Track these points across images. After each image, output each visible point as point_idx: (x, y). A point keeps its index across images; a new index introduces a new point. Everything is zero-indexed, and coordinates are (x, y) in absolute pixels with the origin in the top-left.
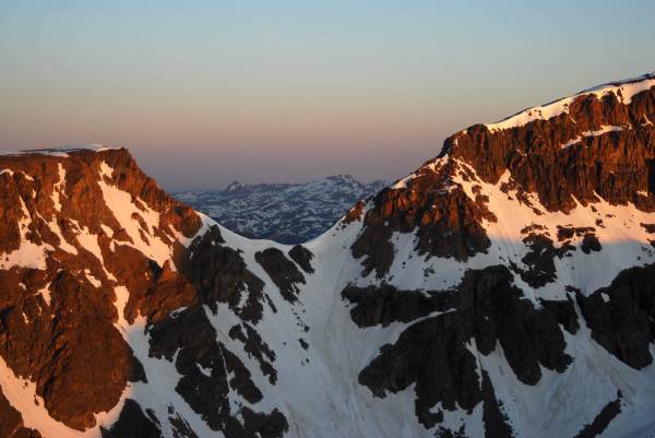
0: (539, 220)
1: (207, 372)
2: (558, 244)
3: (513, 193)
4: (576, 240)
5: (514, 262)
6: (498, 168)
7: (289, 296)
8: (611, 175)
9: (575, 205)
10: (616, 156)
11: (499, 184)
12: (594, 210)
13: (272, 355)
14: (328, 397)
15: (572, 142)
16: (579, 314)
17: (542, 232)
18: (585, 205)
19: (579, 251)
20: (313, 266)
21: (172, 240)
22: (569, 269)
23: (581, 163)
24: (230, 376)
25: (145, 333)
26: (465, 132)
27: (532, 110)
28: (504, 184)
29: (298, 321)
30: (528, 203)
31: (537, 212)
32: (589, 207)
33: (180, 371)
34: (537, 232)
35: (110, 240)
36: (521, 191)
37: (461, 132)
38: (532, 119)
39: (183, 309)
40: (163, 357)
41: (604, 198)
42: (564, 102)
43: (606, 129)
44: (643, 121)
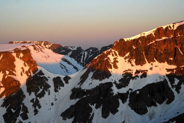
0: (131, 68)
1: (14, 111)
2: (134, 75)
3: (127, 60)
4: (140, 74)
5: (116, 81)
6: (125, 52)
7: (56, 91)
8: (161, 53)
9: (146, 63)
10: (163, 47)
11: (125, 57)
12: (152, 64)
13: (40, 107)
14: (49, 119)
15: (151, 43)
16: (129, 98)
17: (130, 72)
18: (149, 63)
19: (140, 77)
20: (69, 82)
21: (29, 74)
22: (134, 83)
23: (150, 50)
24: (21, 112)
25: (3, 100)
26: (118, 41)
27: (142, 33)
28: (126, 57)
29: (55, 97)
30: (131, 62)
31: (132, 65)
32: (150, 64)
33: (7, 111)
34: (129, 72)
35: (7, 75)
36: (130, 59)
37: (117, 41)
38: (141, 36)
39: (15, 94)
40: (5, 107)
41: (157, 60)
42: (153, 30)
43: (164, 38)
44: (177, 35)
